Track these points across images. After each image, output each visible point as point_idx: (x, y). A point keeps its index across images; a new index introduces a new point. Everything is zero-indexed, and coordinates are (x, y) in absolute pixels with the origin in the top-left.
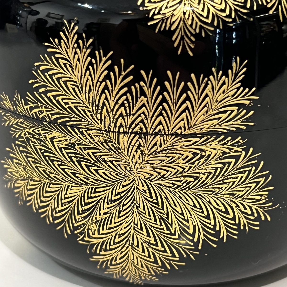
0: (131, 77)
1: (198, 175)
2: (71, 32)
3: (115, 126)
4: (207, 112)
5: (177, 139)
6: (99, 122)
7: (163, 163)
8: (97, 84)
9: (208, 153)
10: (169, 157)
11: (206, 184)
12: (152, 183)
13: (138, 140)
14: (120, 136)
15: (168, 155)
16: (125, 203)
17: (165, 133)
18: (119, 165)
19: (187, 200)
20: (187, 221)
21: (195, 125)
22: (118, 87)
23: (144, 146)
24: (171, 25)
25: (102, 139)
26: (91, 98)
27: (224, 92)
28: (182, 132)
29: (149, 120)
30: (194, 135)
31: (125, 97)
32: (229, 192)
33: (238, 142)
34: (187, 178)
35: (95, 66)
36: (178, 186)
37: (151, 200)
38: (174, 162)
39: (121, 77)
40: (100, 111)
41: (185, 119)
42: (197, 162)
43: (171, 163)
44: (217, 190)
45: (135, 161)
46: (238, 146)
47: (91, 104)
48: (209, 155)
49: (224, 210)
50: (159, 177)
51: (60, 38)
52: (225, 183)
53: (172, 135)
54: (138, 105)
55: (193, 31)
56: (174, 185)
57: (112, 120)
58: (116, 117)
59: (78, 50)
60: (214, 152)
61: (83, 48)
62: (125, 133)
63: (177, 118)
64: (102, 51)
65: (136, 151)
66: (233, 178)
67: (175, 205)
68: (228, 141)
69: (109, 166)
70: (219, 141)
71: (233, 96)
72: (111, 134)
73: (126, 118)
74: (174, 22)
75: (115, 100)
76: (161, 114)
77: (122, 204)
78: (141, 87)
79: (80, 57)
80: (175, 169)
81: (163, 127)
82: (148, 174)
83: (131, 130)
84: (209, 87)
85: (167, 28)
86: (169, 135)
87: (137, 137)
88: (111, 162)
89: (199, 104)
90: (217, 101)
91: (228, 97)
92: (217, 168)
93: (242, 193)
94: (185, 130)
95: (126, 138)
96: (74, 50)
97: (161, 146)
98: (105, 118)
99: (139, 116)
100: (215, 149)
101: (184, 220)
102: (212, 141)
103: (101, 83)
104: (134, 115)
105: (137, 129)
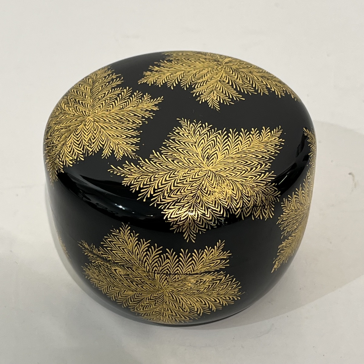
0: (161, 251)
1: (199, 289)
2: (126, 229)
3: (152, 270)
4: (203, 264)
5: (187, 276)
6: (143, 268)
7: (179, 286)
8: (141, 252)
9: (204, 280)
10: (183, 283)
11: (204, 292)
12: (173, 293)
13: (165, 276)
14: (155, 274)
15: (182, 282)
16: (159, 300)
17: (180, 274)
18: (155, 286)
19: (193, 299)
20: (194, 307)
21: (197, 269)
22: (154, 255)
23: (169, 279)
24: (183, 230)
25: (145, 275)
26: (138, 258)
27: (212, 255)
28: (190, 273)
29: (171, 269)
30: (197, 274)
31: (158, 259)
32: (217, 293)
33: (221, 273)
34: (193, 291)
35: (140, 245)
36: (188, 294)
37: (173, 300)
38: (186, 285)
39: (156, 251)
40: (143, 263)
41: (191, 268)
42: (199, 284)
43: (184, 285)
44: (210, 294)
45: (164, 285)
46: (221, 275)
47: (138, 260)
48: (205, 281)
49: (214, 300)
50: (177, 291)
51: (120, 230)
52: (215, 290)
53: (184, 274)
54: (165, 262)
55: (195, 232)
56: (186, 294)
57: (150, 268)
58: (153, 266)
59: (130, 237)
60: (208, 279)
61: (134, 237)
62: (158, 274)
63: (187, 268)
64: (144, 240)
65: (165, 281)
66: (219, 288)
67: (187, 301)
68: (215, 274)
69: (149, 286)
70: (210, 275)
71: (217, 256)
72: (150, 273)
73: (158, 267)
74: (184, 228)
75: (152, 260)
76: (178, 266)
77: (157, 301)
78: (167, 256)
79: (132, 240)
80: (186, 288)
81: (179, 271)
82: (171, 290)
83: (161, 272)
84: (205, 254)
85: (180, 231)
86: (183, 274)
87: (165, 275)
88: (151, 284)
89: (199, 261)
90: (208, 259)
91: (215, 256)
92: (209, 286)
93: (224, 293)
94: (191, 272)
95: (159, 276)
96: (128, 237)
97: (178, 279)
98: (146, 266)
99: (166, 267)
100: (208, 278)
101: (192, 306)
102: (207, 275)
103: (144, 252)
104: (163, 266)
105: (165, 272)
